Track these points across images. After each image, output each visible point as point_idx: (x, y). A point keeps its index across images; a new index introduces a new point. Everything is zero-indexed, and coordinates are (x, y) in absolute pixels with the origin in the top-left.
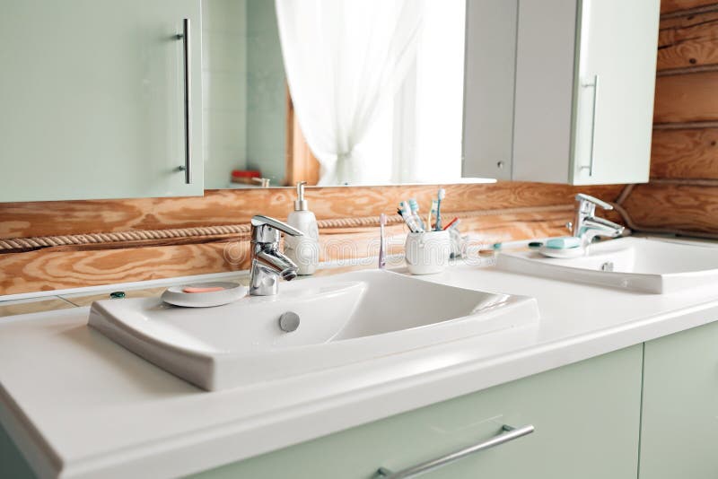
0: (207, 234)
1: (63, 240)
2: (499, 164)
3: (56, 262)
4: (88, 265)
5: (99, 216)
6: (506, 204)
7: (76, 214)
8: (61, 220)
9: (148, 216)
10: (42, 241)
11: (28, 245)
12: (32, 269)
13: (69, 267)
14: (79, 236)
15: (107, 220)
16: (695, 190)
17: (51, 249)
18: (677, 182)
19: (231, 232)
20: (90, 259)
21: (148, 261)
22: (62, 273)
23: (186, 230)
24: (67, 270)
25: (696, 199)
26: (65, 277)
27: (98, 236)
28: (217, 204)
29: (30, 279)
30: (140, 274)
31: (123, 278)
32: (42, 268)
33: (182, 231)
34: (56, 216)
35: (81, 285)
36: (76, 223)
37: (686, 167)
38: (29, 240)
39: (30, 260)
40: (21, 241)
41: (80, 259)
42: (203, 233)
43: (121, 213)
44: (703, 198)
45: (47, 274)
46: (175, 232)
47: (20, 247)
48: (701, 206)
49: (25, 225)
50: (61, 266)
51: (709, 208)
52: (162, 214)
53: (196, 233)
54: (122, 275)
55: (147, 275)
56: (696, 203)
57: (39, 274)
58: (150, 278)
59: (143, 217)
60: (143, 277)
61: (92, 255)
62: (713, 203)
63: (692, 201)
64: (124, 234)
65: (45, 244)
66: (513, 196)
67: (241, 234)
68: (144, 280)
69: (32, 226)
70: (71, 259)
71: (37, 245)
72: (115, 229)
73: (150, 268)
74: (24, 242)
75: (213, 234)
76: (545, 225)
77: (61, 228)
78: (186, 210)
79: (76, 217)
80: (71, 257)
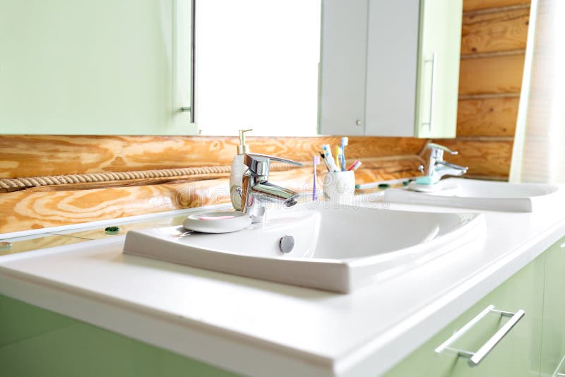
0: (160, 176)
1: (45, 181)
2: (357, 122)
3: (41, 201)
4: (70, 204)
5: (78, 157)
6: (357, 155)
7: (60, 155)
8: (45, 160)
9: (117, 158)
10: (27, 182)
11: (15, 186)
12: (22, 207)
13: (53, 206)
14: (59, 177)
15: (84, 162)
16: (477, 145)
17: (34, 189)
18: (464, 139)
19: (178, 175)
20: (71, 199)
21: (119, 200)
22: (49, 212)
23: (144, 172)
24: (53, 209)
25: (479, 150)
26: (52, 215)
27: (74, 177)
28: (170, 149)
29: (22, 218)
30: (114, 212)
31: (100, 216)
32: (31, 206)
33: (142, 173)
34: (42, 156)
35: (66, 223)
36: (59, 164)
37: (472, 128)
38: (16, 180)
39: (19, 200)
40: (9, 181)
41: (62, 198)
42: (157, 175)
43: (96, 155)
44: (484, 150)
45: (36, 213)
46: (136, 173)
47: (8, 187)
48: (484, 156)
49: (13, 165)
50: (47, 205)
51: (489, 157)
52: (128, 157)
53: (152, 174)
54: (100, 213)
55: (120, 213)
56: (479, 154)
57: (29, 213)
58: (122, 216)
59: (113, 160)
60: (115, 215)
61: (72, 194)
62: (493, 154)
63: (476, 153)
64: (96, 175)
65: (30, 184)
66: (363, 148)
67: (186, 177)
68: (118, 217)
69: (20, 166)
70: (55, 199)
71: (23, 185)
72: (89, 170)
73: (121, 207)
74: (12, 183)
75: (164, 176)
76: (381, 171)
77: (44, 169)
78: (146, 154)
79: (59, 158)
80: (53, 196)
